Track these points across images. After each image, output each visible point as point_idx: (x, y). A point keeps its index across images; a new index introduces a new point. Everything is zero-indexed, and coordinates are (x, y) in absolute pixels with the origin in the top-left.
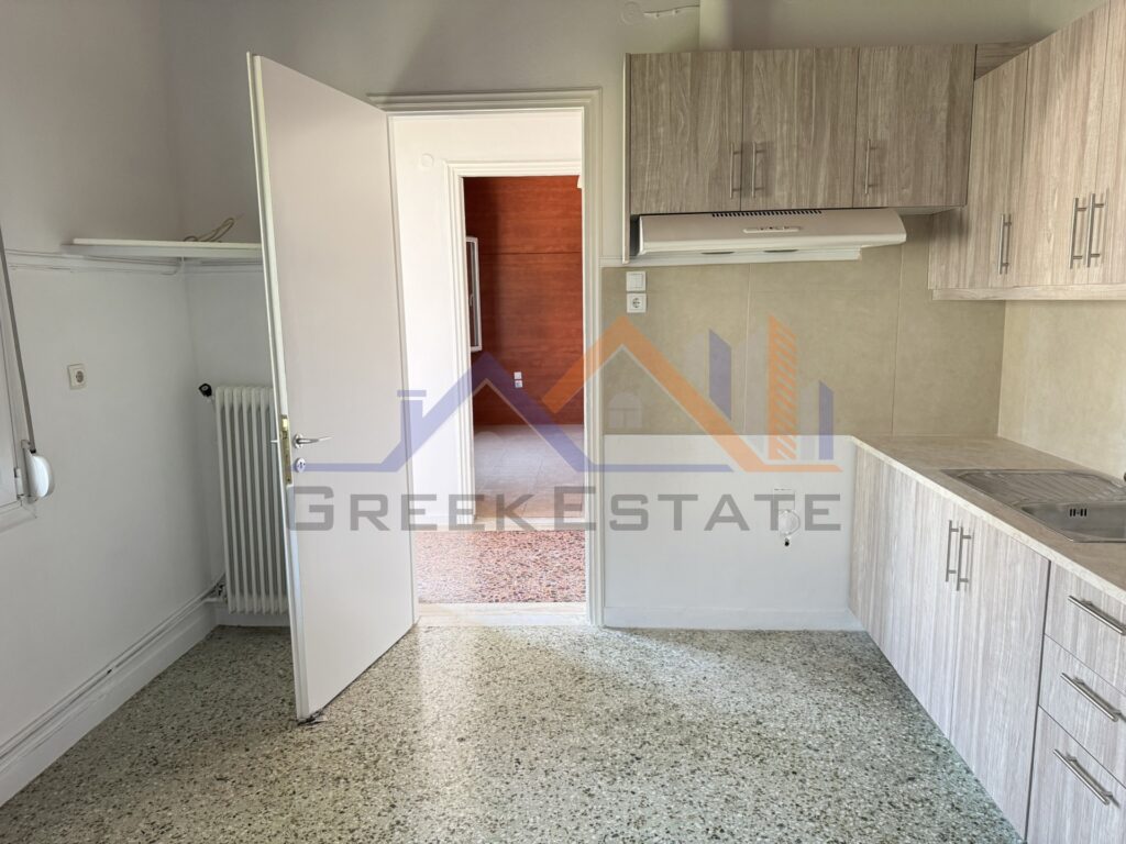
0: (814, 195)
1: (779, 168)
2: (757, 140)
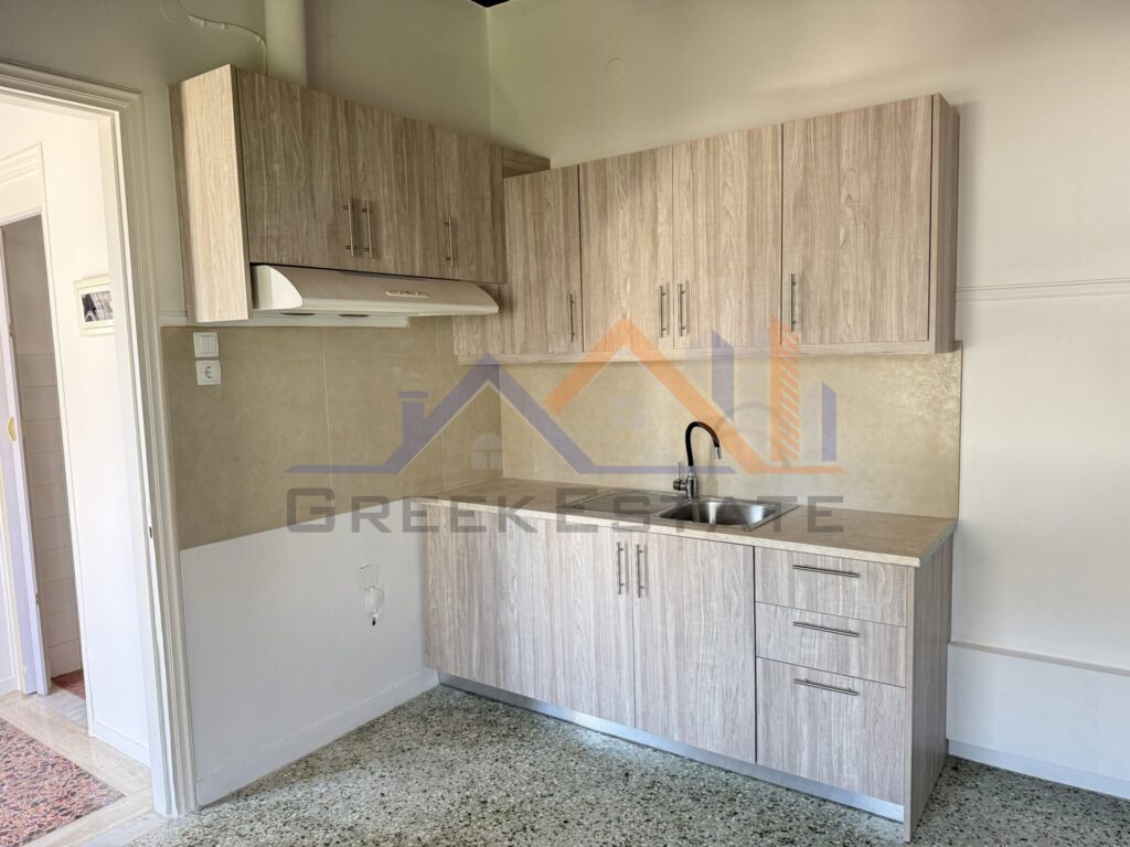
0: (413, 264)
1: (385, 231)
2: (364, 198)
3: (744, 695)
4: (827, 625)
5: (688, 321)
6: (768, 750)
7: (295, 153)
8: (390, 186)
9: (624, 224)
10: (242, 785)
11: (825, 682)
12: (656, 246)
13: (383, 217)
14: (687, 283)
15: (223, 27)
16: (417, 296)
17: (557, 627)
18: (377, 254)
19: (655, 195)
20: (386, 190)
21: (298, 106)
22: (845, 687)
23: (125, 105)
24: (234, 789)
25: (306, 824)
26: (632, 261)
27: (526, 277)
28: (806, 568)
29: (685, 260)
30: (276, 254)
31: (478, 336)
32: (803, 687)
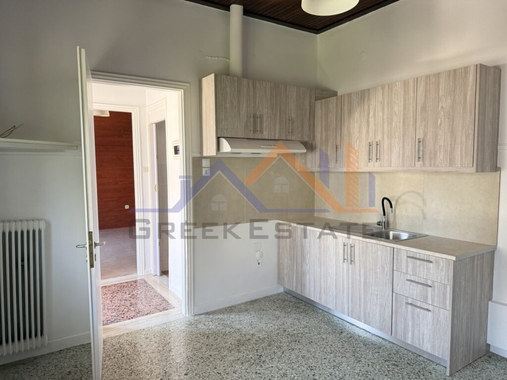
0: (275, 134)
1: (265, 124)
2: (258, 114)
3: (388, 307)
4: (420, 282)
5: (380, 156)
6: (396, 330)
7: (234, 100)
8: (268, 108)
9: (357, 118)
10: (209, 311)
11: (418, 305)
12: (368, 126)
13: (265, 119)
14: (380, 141)
15: (216, 58)
16: (273, 147)
17: (322, 274)
18: (261, 132)
19: (369, 106)
20: (266, 110)
21: (236, 84)
22: (426, 308)
23: (185, 88)
24: (206, 311)
25: (225, 325)
26: (360, 132)
27: (321, 138)
28: (412, 257)
29: (379, 132)
30: (226, 134)
31: (304, 161)
32: (410, 306)
